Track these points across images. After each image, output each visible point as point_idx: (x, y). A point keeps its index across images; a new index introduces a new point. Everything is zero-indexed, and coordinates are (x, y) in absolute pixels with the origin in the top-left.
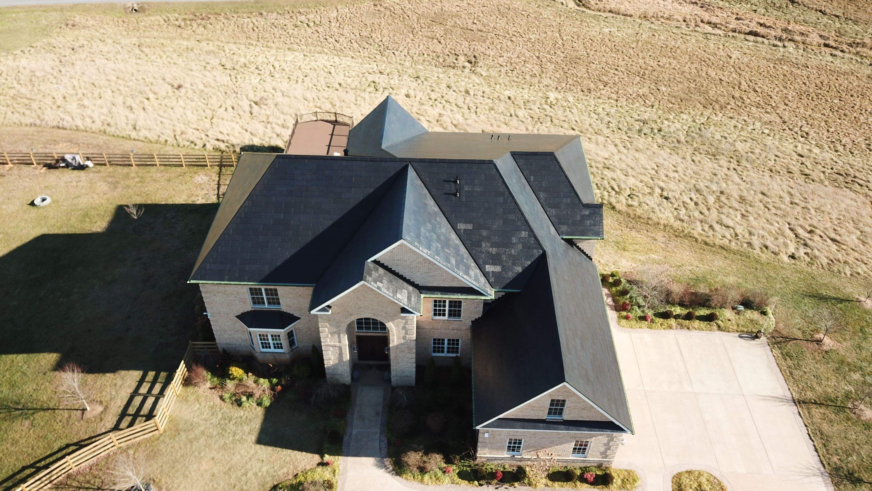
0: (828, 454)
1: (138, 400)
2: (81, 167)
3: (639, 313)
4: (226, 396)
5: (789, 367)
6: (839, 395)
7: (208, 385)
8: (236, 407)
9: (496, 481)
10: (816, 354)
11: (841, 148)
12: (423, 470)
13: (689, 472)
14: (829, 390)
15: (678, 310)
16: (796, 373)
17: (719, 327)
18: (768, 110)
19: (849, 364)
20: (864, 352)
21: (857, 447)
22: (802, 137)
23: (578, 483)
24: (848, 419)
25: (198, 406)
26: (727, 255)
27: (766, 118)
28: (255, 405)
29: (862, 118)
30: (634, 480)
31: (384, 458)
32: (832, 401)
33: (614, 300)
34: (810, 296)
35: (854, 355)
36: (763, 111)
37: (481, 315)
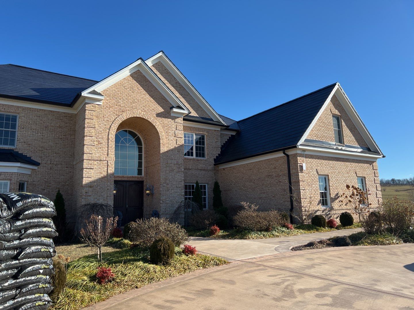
37: (220, 152)
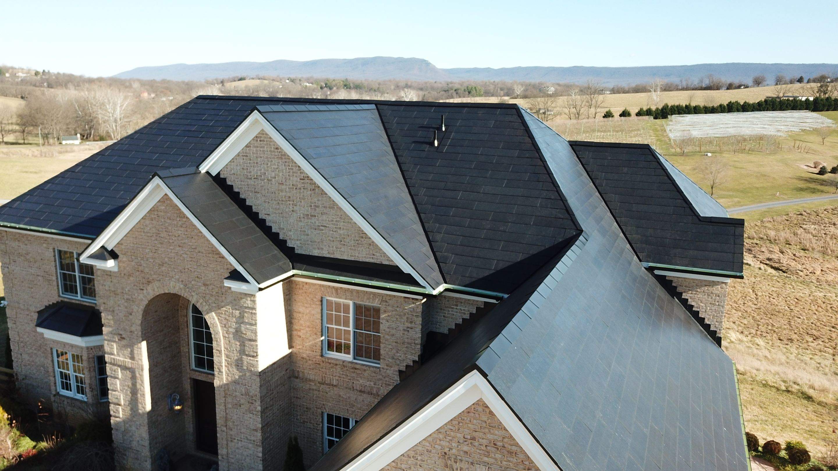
37: (417, 355)
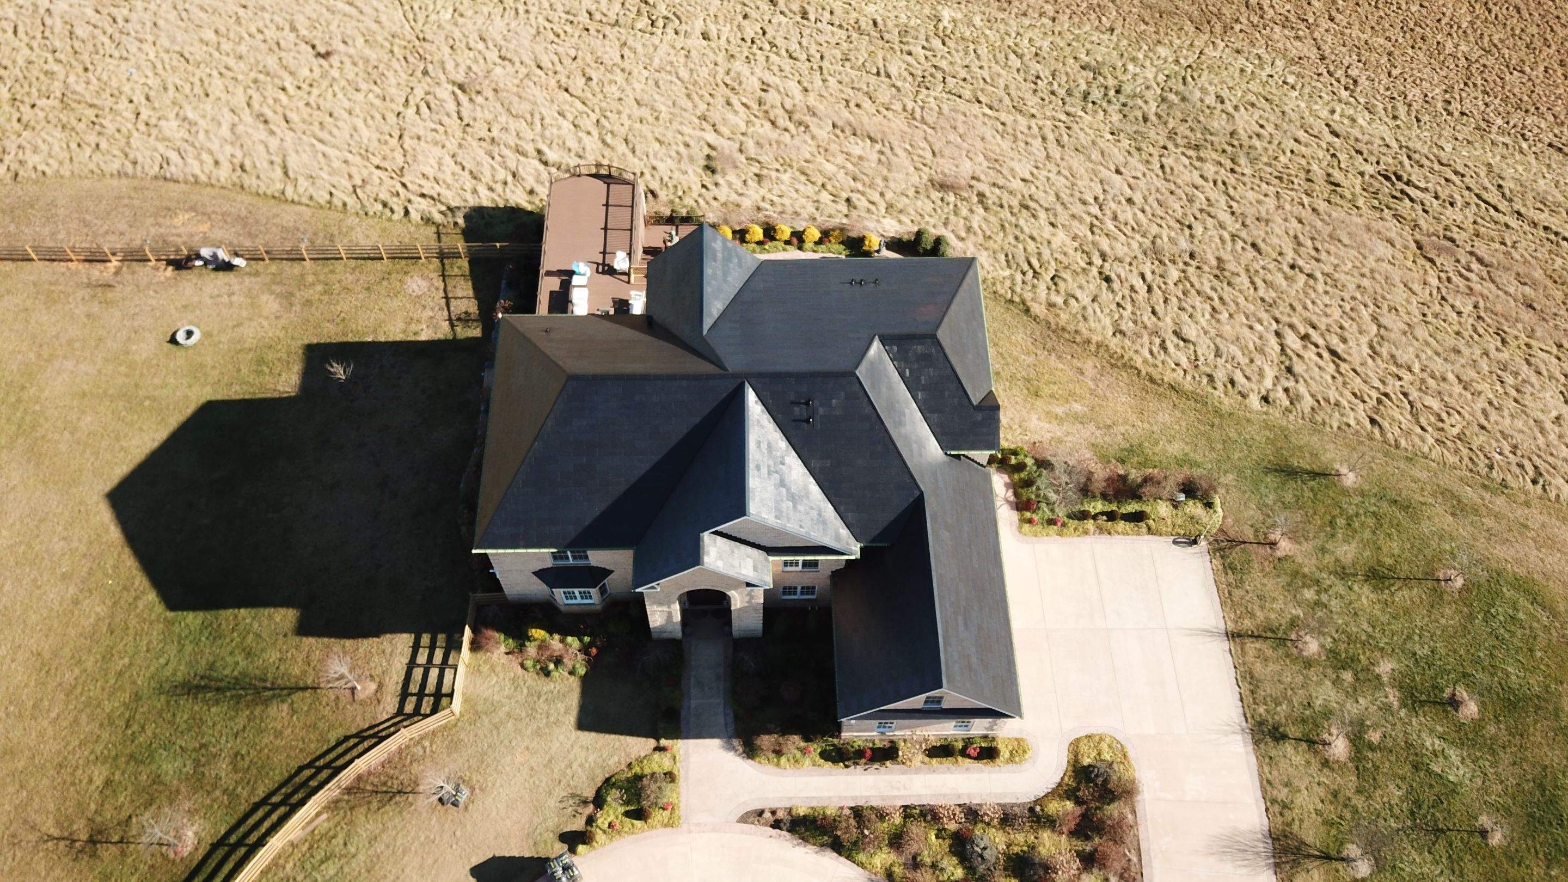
0: (1255, 703)
1: (418, 673)
2: (227, 267)
3: (1048, 514)
4: (529, 663)
5: (1229, 585)
6: (1283, 622)
7: (503, 649)
8: (543, 678)
9: (864, 761)
10: (1266, 563)
11: (1402, 111)
12: (778, 753)
13: (1089, 737)
14: (1273, 616)
15: (1098, 506)
16: (1237, 593)
17: (1149, 529)
18: (1301, 33)
19: (1304, 576)
20: (1327, 556)
21: (1290, 692)
22: (1346, 89)
23: (960, 758)
24: (1288, 656)
25: (495, 679)
26: (1177, 402)
27: (1296, 49)
28: (566, 674)
29: (1449, 44)
30: (1025, 752)
31: (730, 737)
32: (1273, 632)
33: (1016, 494)
34: (1276, 470)
35: (1314, 561)
36: (1292, 34)
